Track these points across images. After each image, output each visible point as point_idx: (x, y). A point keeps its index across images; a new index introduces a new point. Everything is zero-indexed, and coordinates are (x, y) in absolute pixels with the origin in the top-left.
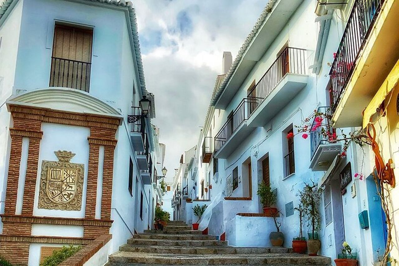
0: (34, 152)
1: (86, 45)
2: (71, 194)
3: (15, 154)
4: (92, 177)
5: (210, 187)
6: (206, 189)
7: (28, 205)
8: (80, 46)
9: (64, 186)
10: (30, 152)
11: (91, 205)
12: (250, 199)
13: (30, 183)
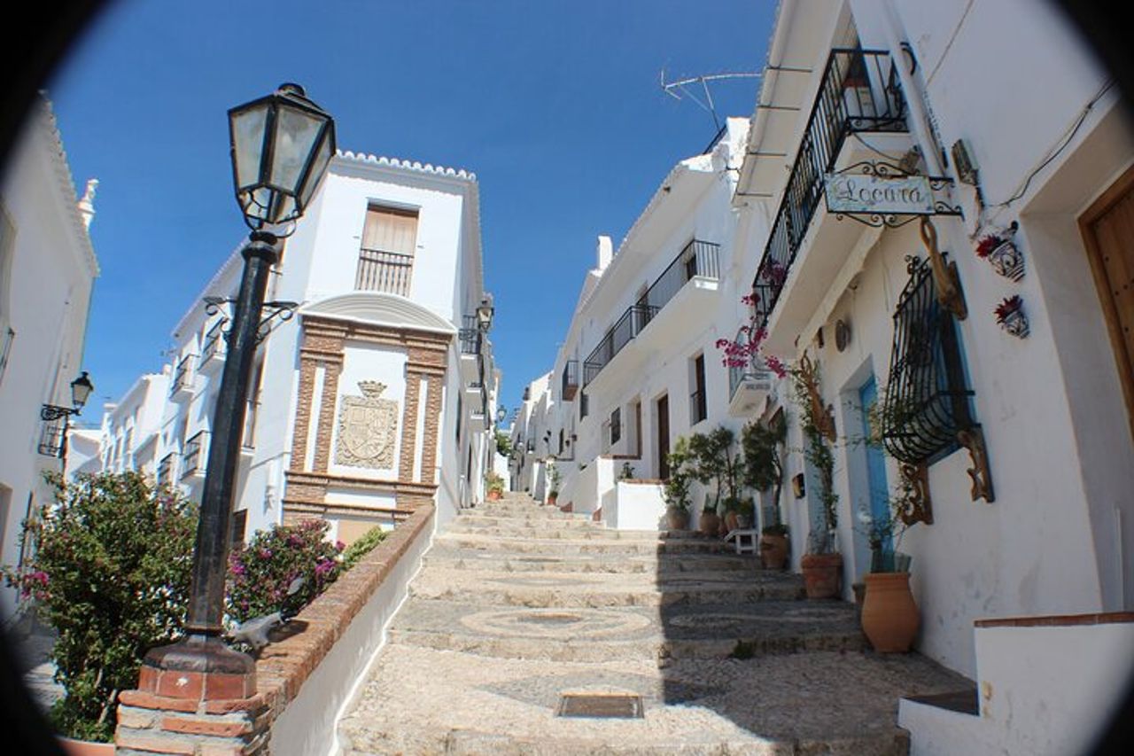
0: (331, 383)
1: (408, 234)
2: (379, 444)
3: (306, 385)
4: (410, 419)
5: (575, 437)
6: (568, 442)
7: (321, 459)
8: (399, 233)
9: (370, 433)
10: (326, 384)
11: (407, 462)
12: (639, 457)
13: (325, 426)
